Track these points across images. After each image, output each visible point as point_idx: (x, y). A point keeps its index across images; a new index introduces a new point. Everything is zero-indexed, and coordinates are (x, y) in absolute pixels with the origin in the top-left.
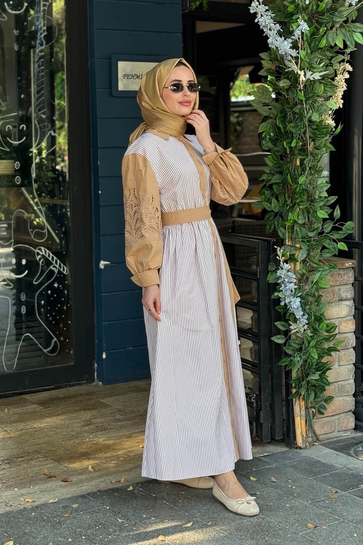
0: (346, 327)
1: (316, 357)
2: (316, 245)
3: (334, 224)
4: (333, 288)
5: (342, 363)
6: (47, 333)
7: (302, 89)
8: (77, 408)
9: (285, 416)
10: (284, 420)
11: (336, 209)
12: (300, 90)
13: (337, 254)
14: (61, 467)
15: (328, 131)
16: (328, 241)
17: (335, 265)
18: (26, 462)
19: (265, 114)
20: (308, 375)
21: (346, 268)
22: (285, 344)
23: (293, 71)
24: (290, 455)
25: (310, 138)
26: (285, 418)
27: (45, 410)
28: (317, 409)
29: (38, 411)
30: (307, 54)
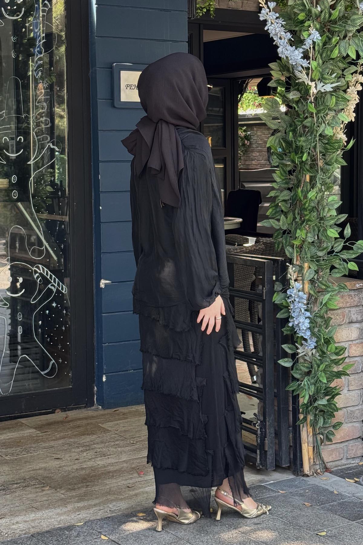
0: (356, 351)
1: (325, 381)
2: (325, 265)
3: (344, 243)
4: (343, 310)
5: (351, 388)
6: (44, 355)
7: (313, 101)
8: (75, 433)
9: (291, 442)
10: (290, 446)
11: (347, 227)
12: (311, 102)
13: (347, 274)
14: (58, 494)
15: (340, 145)
16: (338, 261)
17: (346, 286)
18: (22, 488)
19: (274, 127)
20: (315, 400)
21: (357, 289)
22: (293, 367)
23: (304, 82)
24: (297, 483)
25: (321, 152)
26: (291, 444)
27: (42, 434)
28: (325, 435)
29: (35, 435)
30: (318, 64)
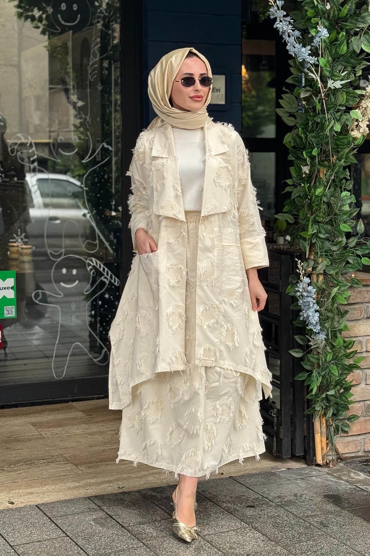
1: (337, 374)
2: (339, 259)
3: (358, 239)
4: (361, 305)
13: (361, 269)
14: (77, 470)
19: (291, 124)
22: (303, 357)
24: (307, 472)
26: (306, 434)
27: (87, 417)
28: (340, 427)
29: (80, 417)
30: (328, 61)
